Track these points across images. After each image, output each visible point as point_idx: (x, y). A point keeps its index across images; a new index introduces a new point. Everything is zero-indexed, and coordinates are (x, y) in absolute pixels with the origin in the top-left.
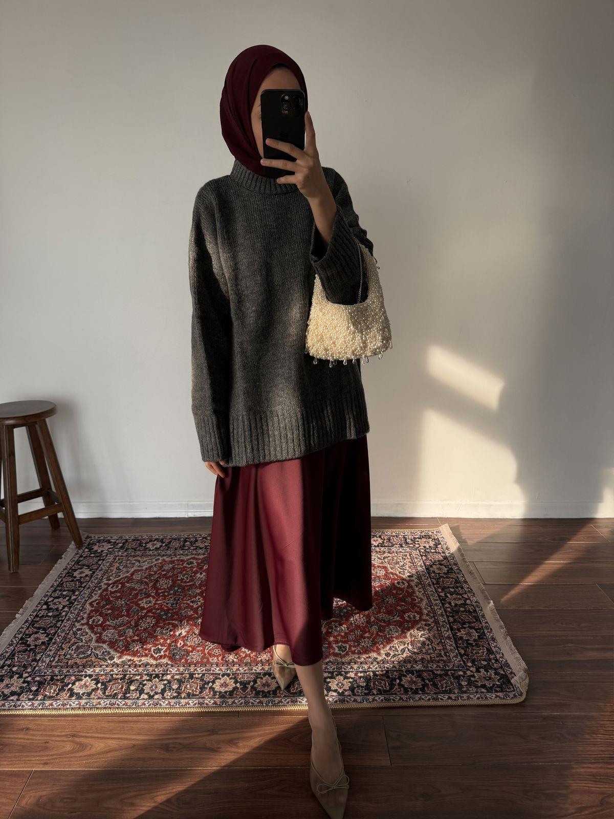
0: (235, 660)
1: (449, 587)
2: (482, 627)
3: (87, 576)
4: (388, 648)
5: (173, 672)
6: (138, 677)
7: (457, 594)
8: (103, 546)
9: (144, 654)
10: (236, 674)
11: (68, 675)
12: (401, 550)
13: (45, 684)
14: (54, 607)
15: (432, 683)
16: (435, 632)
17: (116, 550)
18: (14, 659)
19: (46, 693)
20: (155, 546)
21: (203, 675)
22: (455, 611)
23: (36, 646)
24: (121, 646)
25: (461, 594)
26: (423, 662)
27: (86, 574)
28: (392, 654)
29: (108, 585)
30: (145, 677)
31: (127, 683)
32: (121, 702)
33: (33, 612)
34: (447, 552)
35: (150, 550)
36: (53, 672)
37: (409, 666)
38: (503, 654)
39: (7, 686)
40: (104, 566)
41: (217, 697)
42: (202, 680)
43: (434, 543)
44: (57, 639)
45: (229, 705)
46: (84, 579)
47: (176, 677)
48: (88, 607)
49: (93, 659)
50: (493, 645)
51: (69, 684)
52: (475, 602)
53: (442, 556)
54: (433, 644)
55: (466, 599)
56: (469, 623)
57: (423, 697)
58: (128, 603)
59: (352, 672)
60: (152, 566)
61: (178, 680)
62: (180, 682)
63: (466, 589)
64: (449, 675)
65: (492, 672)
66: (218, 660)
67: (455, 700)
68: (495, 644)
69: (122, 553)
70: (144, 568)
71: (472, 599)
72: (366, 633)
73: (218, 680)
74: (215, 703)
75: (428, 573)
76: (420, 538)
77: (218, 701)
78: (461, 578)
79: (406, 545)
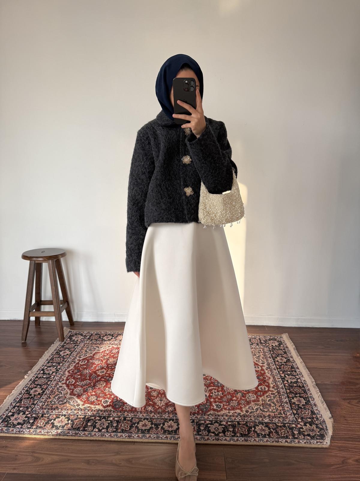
0: (152, 410)
1: (287, 371)
2: (308, 397)
3: (67, 354)
4: (247, 407)
5: (114, 415)
6: (93, 418)
7: (292, 375)
8: (78, 337)
9: (97, 404)
10: (152, 418)
11: (52, 414)
12: (257, 347)
13: (38, 419)
14: (47, 372)
15: (275, 431)
16: (278, 399)
17: (85, 340)
18: (22, 402)
19: (38, 425)
20: (108, 339)
21: (132, 418)
22: (291, 386)
23: (35, 395)
24: (84, 398)
25: (295, 376)
26: (269, 418)
27: (67, 353)
28: (250, 411)
29: (80, 360)
30: (97, 418)
31: (86, 421)
32: (82, 433)
33: (35, 375)
34: (286, 349)
35: (105, 341)
36: (43, 412)
37: (261, 419)
38: (321, 415)
39: (16, 419)
40: (78, 349)
41: (140, 432)
42: (131, 421)
43: (278, 343)
44: (47, 391)
45: (147, 438)
46: (66, 357)
47: (116, 419)
48: (67, 373)
49: (67, 405)
50: (315, 409)
51: (52, 420)
52: (304, 381)
53: (283, 352)
54: (276, 406)
55: (298, 379)
56: (299, 393)
57: (269, 440)
58: (90, 372)
59: (224, 421)
60: (106, 350)
61: (117, 421)
62: (118, 422)
63: (298, 373)
64: (286, 427)
65: (314, 426)
66: (142, 410)
67: (290, 443)
68: (316, 408)
69: (89, 342)
70: (101, 351)
71: (301, 379)
72: (234, 397)
73: (141, 422)
74: (138, 436)
75: (274, 362)
76: (269, 340)
77: (141, 435)
78: (295, 366)
79: (260, 344)
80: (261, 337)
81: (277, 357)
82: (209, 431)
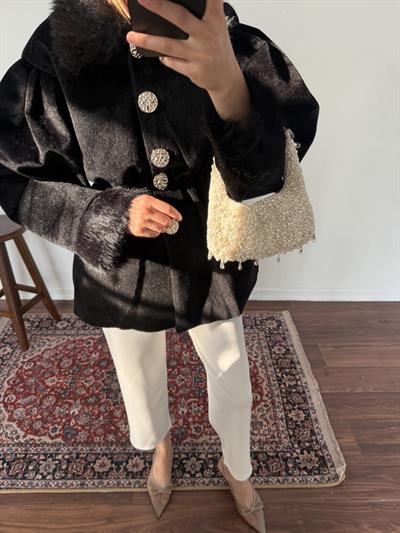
0: (113, 439)
1: (285, 368)
2: (308, 409)
3: (8, 354)
5: (64, 451)
6: (36, 457)
7: (291, 375)
9: (43, 433)
10: (113, 454)
12: (251, 331)
15: (265, 465)
16: (271, 413)
20: (63, 326)
21: (88, 454)
22: (288, 392)
24: (26, 425)
25: (294, 375)
27: (8, 352)
29: (24, 363)
30: (42, 457)
31: (27, 463)
32: (20, 483)
34: (286, 333)
35: (59, 329)
38: (322, 436)
41: (96, 477)
42: (86, 460)
45: (104, 486)
46: (6, 357)
47: (66, 457)
48: (6, 385)
49: (4, 438)
50: (315, 426)
52: (305, 383)
53: (282, 337)
54: (269, 425)
55: (298, 380)
56: (298, 404)
58: (37, 381)
59: (203, 453)
60: (58, 346)
62: (68, 461)
63: (298, 370)
64: (279, 457)
65: (313, 453)
66: (101, 440)
67: (282, 483)
68: (317, 425)
69: (37, 332)
71: (302, 380)
73: (98, 460)
74: (93, 484)
75: (270, 354)
76: (266, 320)
77: (96, 481)
78: (295, 359)
79: (255, 327)
80: (256, 315)
81: (275, 347)
82: (184, 471)
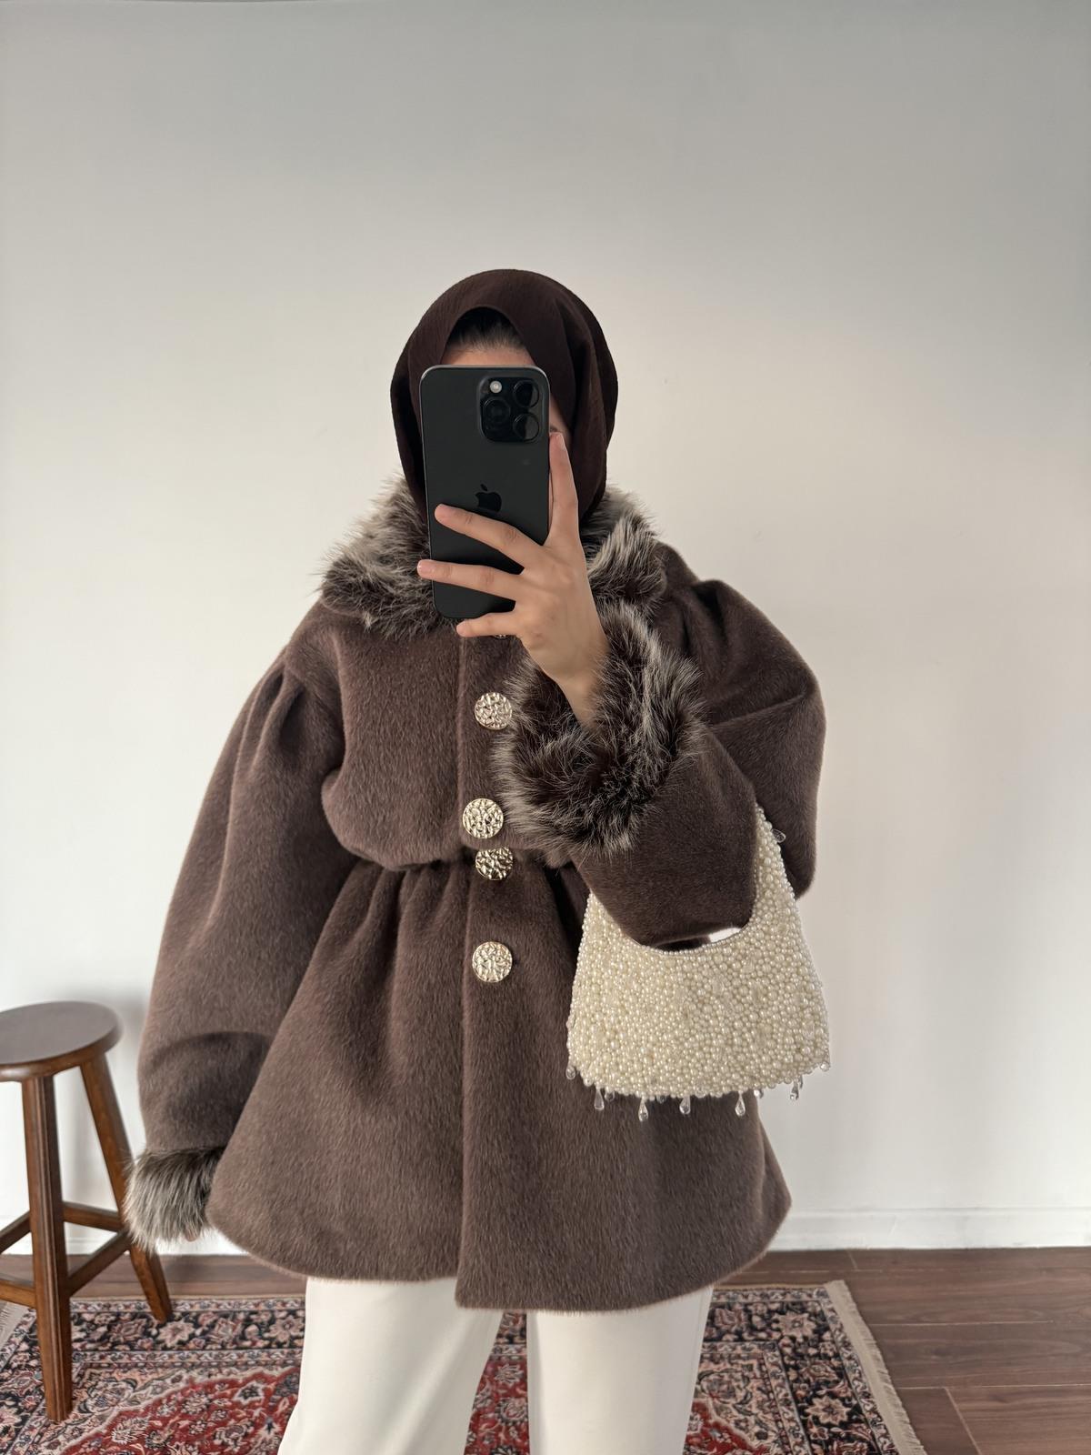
34: (845, 1353)
35: (165, 1349)
53: (834, 1368)
60: (159, 1402)
75: (804, 1423)
76: (781, 1312)
78: (882, 1440)
79: (751, 1334)
80: (750, 1299)
81: (815, 1401)
